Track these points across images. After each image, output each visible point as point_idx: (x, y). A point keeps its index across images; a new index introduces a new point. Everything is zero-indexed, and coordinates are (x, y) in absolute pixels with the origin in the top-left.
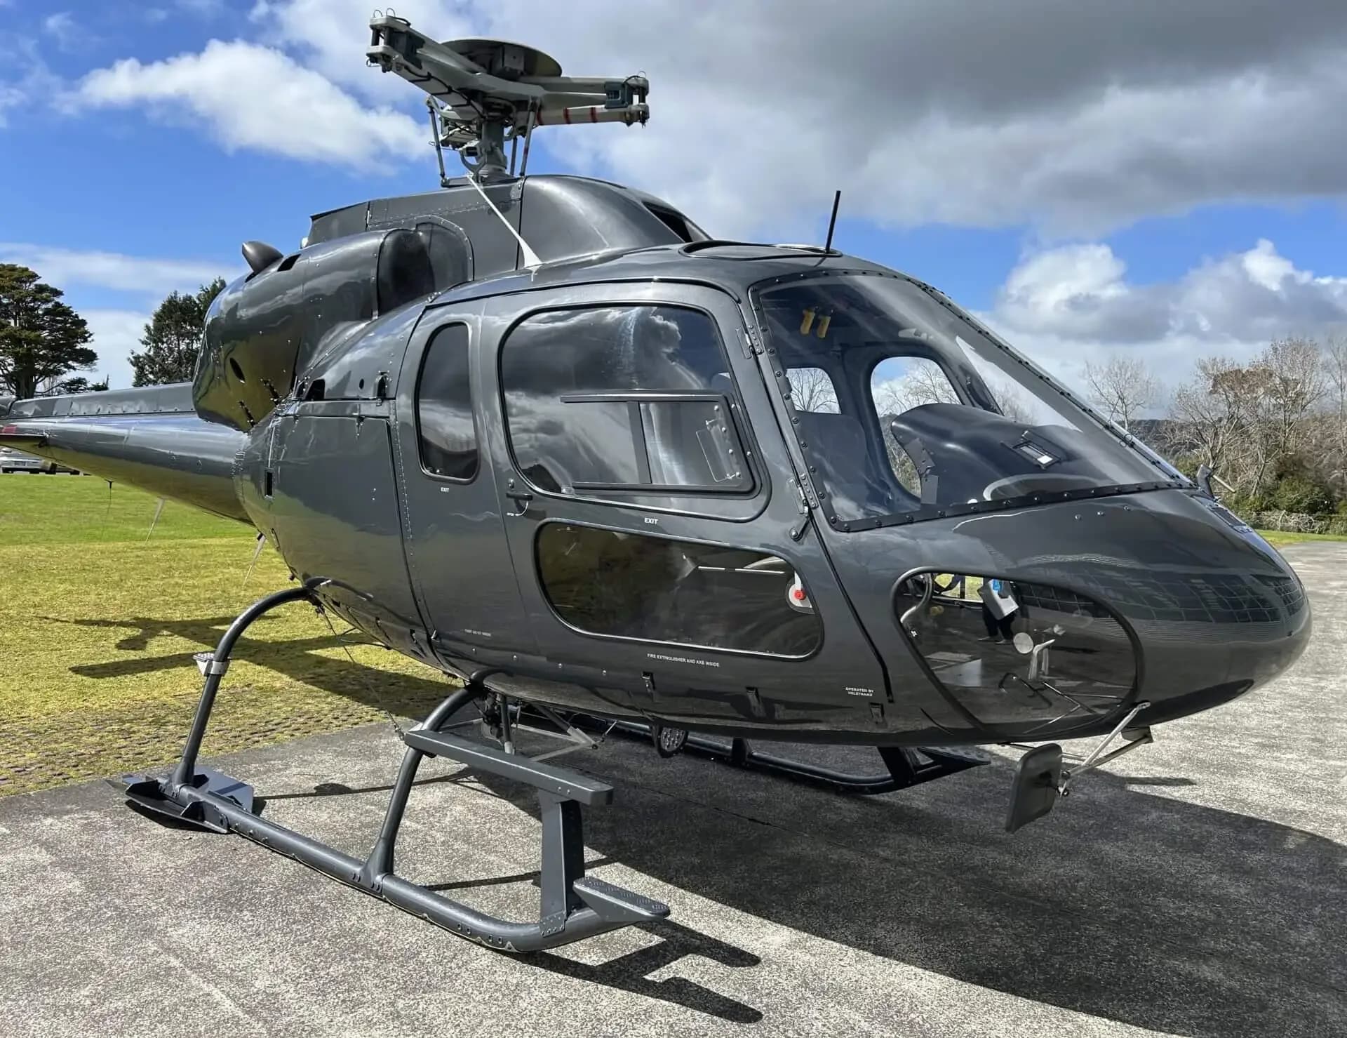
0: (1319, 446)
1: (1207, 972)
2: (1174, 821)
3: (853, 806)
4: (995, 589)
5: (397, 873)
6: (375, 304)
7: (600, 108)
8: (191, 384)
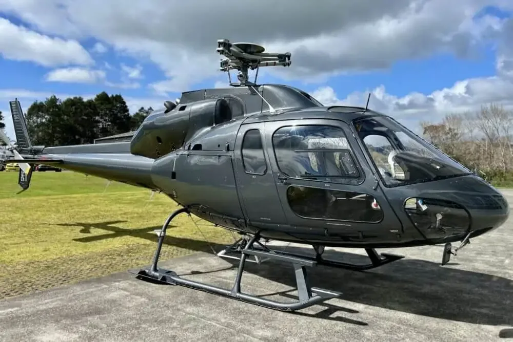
0: (465, 153)
1: (484, 311)
2: (459, 275)
3: (361, 273)
4: (420, 202)
5: (242, 292)
6: (214, 121)
7: (277, 62)
8: (130, 142)
